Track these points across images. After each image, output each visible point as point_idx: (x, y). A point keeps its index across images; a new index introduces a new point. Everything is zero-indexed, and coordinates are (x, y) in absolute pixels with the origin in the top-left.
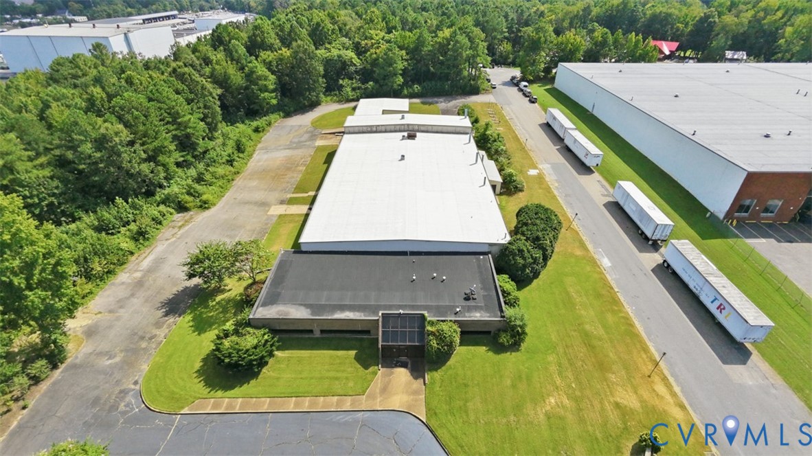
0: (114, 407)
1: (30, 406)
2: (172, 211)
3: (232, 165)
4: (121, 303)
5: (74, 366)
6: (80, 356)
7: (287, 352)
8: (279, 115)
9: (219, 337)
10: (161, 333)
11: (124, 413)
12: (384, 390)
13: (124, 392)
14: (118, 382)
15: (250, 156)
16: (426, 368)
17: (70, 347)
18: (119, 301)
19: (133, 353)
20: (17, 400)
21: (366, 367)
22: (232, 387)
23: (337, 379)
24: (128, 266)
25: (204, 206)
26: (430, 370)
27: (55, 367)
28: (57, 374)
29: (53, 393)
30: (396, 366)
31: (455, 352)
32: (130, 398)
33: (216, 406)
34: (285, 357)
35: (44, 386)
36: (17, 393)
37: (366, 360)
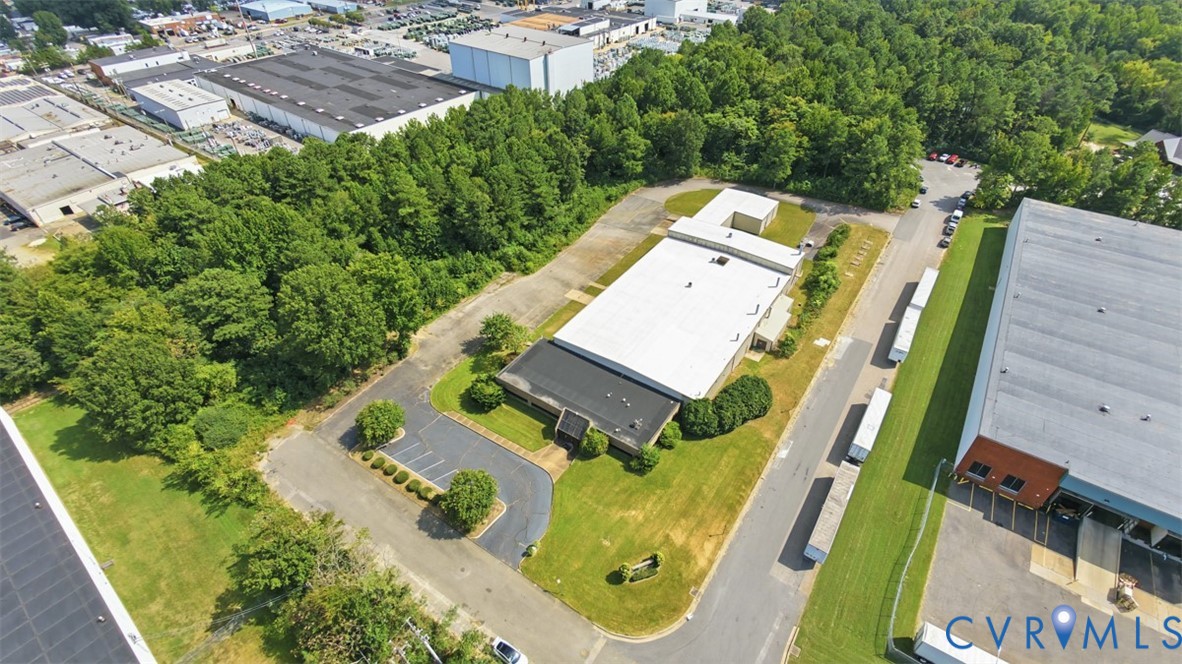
0: (417, 395)
1: (385, 374)
2: (503, 268)
3: (566, 235)
4: (444, 332)
5: (408, 362)
6: (414, 357)
7: (508, 406)
8: (641, 183)
9: (477, 381)
10: (455, 362)
11: (419, 400)
12: (546, 456)
13: (424, 389)
14: (423, 382)
15: (588, 228)
16: (576, 456)
17: (410, 350)
18: (444, 330)
19: (437, 368)
20: (380, 369)
21: (545, 438)
22: (471, 413)
23: (525, 436)
24: (459, 306)
25: (526, 271)
26: (579, 459)
27: (400, 359)
28: (401, 362)
29: (395, 373)
30: (563, 446)
31: (600, 456)
32: (425, 393)
33: (460, 418)
34: (506, 410)
35: (393, 367)
36: (381, 365)
37: (548, 434)
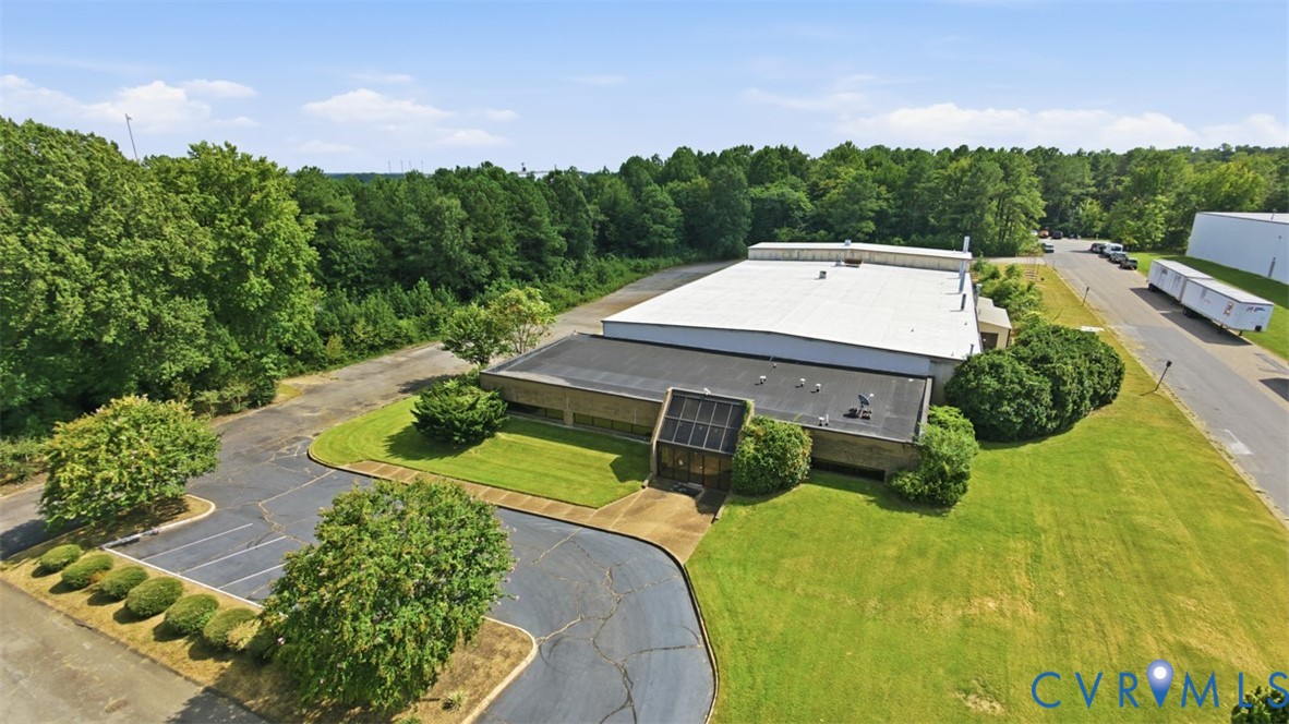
5: (273, 411)
6: (286, 405)
7: (513, 435)
10: (383, 403)
12: (636, 511)
13: (297, 439)
14: (299, 430)
16: (728, 499)
18: (365, 374)
19: (338, 412)
21: (623, 479)
22: (417, 458)
23: (567, 481)
26: (733, 503)
27: (254, 404)
28: (252, 412)
30: (676, 491)
31: (794, 489)
32: (298, 445)
33: (383, 471)
34: (507, 441)
37: (628, 470)
